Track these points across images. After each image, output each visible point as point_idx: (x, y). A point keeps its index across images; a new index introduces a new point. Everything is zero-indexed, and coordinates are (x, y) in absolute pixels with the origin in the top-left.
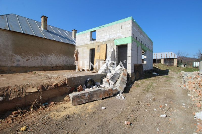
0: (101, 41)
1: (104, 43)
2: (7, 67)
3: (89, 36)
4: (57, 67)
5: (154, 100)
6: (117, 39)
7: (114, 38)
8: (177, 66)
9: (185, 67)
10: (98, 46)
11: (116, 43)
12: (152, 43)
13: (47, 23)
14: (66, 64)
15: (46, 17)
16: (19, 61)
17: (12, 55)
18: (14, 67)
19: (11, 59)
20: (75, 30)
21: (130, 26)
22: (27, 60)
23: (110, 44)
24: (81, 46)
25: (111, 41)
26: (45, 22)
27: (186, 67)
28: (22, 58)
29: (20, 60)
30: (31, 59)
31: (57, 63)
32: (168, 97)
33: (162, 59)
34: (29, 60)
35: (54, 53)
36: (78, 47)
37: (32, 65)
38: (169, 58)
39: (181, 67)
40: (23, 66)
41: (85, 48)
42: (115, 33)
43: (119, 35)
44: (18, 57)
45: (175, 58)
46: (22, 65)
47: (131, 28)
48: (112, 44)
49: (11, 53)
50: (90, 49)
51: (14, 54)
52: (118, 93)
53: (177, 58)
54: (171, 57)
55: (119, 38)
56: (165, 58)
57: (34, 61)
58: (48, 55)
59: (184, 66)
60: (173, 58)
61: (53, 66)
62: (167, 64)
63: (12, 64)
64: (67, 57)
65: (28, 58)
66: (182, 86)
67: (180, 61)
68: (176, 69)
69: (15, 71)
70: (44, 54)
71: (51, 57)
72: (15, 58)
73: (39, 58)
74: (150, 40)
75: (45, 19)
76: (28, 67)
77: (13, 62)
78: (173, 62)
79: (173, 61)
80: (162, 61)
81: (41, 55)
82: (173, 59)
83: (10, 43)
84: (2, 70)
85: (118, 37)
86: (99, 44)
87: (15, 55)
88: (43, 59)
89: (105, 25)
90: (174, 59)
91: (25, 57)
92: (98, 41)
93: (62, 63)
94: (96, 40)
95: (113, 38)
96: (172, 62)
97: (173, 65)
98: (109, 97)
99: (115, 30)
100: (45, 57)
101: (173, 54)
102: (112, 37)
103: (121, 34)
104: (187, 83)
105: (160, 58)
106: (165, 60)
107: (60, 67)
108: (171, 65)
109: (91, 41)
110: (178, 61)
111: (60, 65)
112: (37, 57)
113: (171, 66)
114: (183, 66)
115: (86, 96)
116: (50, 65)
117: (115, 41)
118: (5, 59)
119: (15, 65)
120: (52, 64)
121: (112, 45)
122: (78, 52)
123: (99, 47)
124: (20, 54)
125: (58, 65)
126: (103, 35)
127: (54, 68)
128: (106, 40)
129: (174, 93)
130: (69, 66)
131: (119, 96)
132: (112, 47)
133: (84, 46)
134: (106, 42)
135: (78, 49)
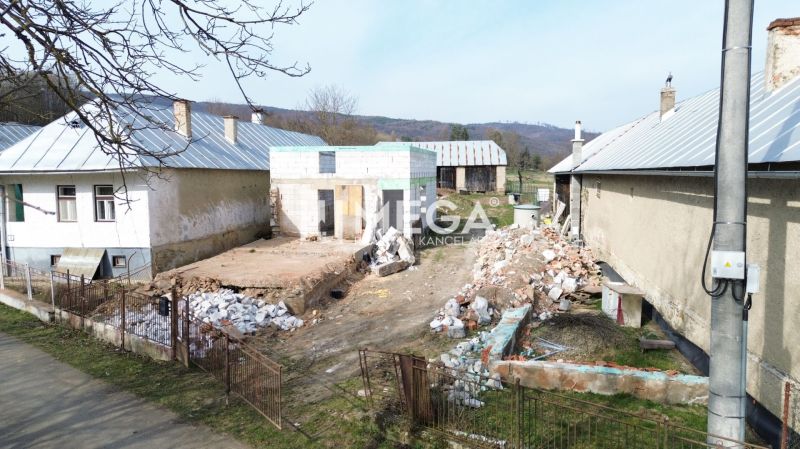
0: (349, 177)
1: (355, 182)
2: (176, 244)
4: (228, 232)
6: (383, 179)
7: (379, 176)
9: (517, 203)
10: (344, 187)
11: (382, 186)
14: (239, 222)
16: (186, 228)
17: (179, 217)
19: (179, 227)
22: (195, 224)
23: (371, 187)
24: (290, 181)
28: (189, 220)
29: (188, 227)
30: (197, 221)
33: (459, 166)
35: (222, 199)
36: (280, 181)
38: (481, 164)
40: (191, 238)
41: (304, 185)
42: (379, 166)
43: (388, 172)
45: (501, 163)
47: (409, 165)
48: (374, 187)
49: (178, 213)
50: (320, 191)
52: (408, 266)
53: (505, 163)
55: (386, 178)
56: (471, 163)
57: (202, 225)
58: (217, 205)
60: (494, 164)
62: (477, 186)
63: (180, 238)
64: (241, 204)
69: (184, 252)
71: (221, 209)
72: (182, 222)
73: (207, 216)
76: (196, 239)
77: (181, 232)
80: (461, 175)
81: (208, 208)
82: (494, 167)
85: (386, 176)
86: (343, 183)
87: (182, 217)
91: (192, 218)
92: (340, 175)
93: (234, 222)
94: (334, 172)
95: (376, 176)
96: (491, 178)
97: (493, 190)
98: (402, 271)
99: (379, 161)
100: (213, 212)
101: (494, 147)
102: (373, 173)
103: (391, 171)
105: (455, 164)
106: (471, 170)
107: (232, 231)
108: (487, 188)
109: (321, 172)
113: (487, 193)
114: (511, 199)
115: (387, 268)
116: (220, 231)
117: (379, 182)
119: (183, 237)
120: (222, 226)
121: (373, 189)
122: (281, 194)
123: (345, 191)
124: (187, 213)
125: (229, 228)
126: (352, 166)
128: (361, 178)
130: (244, 225)
131: (411, 268)
132: (373, 191)
133: (302, 181)
134: (360, 181)
135: (279, 186)
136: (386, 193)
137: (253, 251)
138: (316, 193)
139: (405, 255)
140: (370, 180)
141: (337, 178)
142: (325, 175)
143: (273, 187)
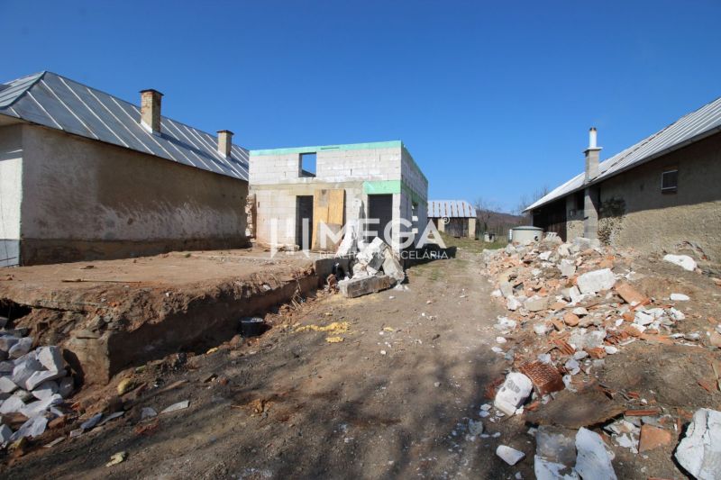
0: (330, 180)
1: (337, 186)
2: (85, 241)
3: (294, 165)
4: (195, 240)
5: (448, 287)
6: (370, 182)
7: (364, 177)
8: (477, 239)
9: (492, 241)
10: (324, 192)
11: (368, 189)
12: (426, 182)
13: (160, 113)
14: (215, 232)
15: (157, 95)
16: (111, 224)
17: (97, 208)
18: (100, 240)
19: (95, 220)
20: (227, 132)
21: (399, 158)
22: (130, 222)
23: (354, 191)
24: (268, 187)
25: (355, 183)
26: (157, 107)
27: (495, 241)
28: (119, 216)
29: (115, 223)
30: (137, 219)
31: (196, 230)
32: (463, 285)
33: (441, 218)
34: (134, 223)
35: (188, 202)
36: (258, 187)
37: (141, 237)
38: (457, 216)
39: (483, 241)
40: (121, 238)
41: (282, 191)
42: (364, 166)
43: (375, 173)
44: (110, 214)
45: (472, 216)
46: (119, 236)
47: (399, 164)
48: (358, 191)
49: (93, 201)
50: (298, 197)
51: (102, 206)
52: (395, 284)
53: (475, 216)
54: (462, 215)
55: (373, 180)
56: (449, 215)
57: (146, 225)
58: (177, 206)
59: (490, 238)
60: (466, 216)
61: (186, 237)
62: (454, 233)
63: (96, 234)
64: (218, 213)
65: (132, 217)
66: (483, 272)
67: (482, 226)
68: (473, 245)
69: (103, 254)
70: (167, 205)
71: (183, 212)
72: (104, 215)
73: (157, 215)
74: (423, 178)
75: (157, 98)
76: (130, 241)
77: (99, 228)
78: (467, 228)
79: (467, 224)
80: (442, 225)
81: (160, 207)
82: (467, 218)
83: (92, 174)
84: (76, 250)
85: (373, 178)
86: (324, 187)
87: (104, 208)
88: (163, 219)
89: (341, 146)
90: (470, 220)
91: (125, 212)
92: (321, 179)
93: (205, 230)
94: (314, 176)
95: (361, 178)
96: (464, 226)
97: (465, 236)
98: (385, 289)
99: (365, 160)
100: (169, 213)
101: (467, 205)
102: (357, 175)
103: (378, 172)
104: (488, 267)
105: (437, 215)
107: (201, 240)
108: (462, 234)
109: (300, 176)
110: (478, 224)
111: (202, 236)
112: (153, 213)
113: (461, 238)
114: (487, 238)
115: (361, 286)
116: (180, 237)
117: (364, 185)
118: (81, 220)
119: (102, 235)
120: (184, 231)
121: (357, 193)
122: (257, 201)
123: (326, 195)
124: (114, 206)
125: (197, 236)
126: (335, 168)
127: (190, 244)
128: (344, 180)
129: (472, 280)
130: (222, 236)
131: (399, 287)
132: (357, 197)
133: (280, 187)
134: (342, 184)
135: (257, 192)
136: (372, 198)
137: (188, 256)
138: (294, 199)
139: (392, 270)
140: (353, 183)
141: (318, 182)
142: (305, 179)
143: (251, 194)
